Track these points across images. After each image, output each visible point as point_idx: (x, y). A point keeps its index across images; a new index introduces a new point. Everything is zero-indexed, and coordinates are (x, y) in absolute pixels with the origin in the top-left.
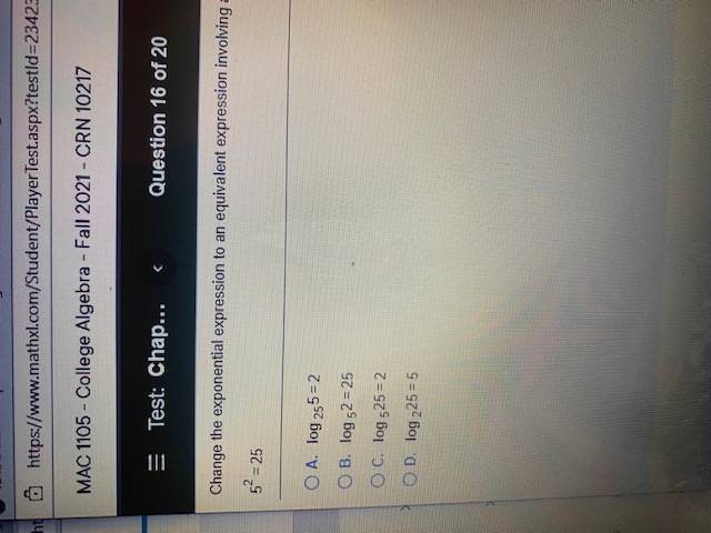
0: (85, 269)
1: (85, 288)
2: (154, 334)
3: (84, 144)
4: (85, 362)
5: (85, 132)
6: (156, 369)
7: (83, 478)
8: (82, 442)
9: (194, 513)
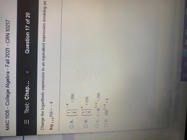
0: (8, 72)
1: (8, 77)
2: (26, 89)
3: (8, 40)
5: (8, 37)
6: (27, 98)
7: (7, 126)
8: (7, 117)
9: (36, 135)
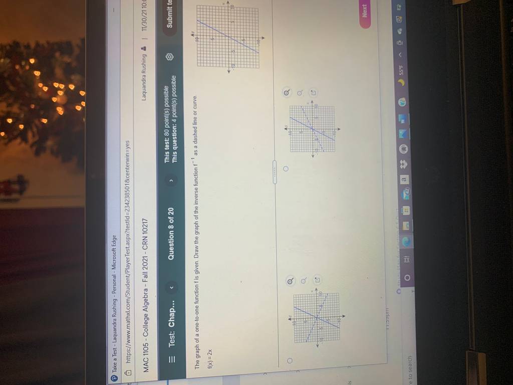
0: (146, 289)
1: (146, 296)
2: (171, 312)
3: (145, 245)
4: (146, 323)
5: (146, 241)
6: (172, 324)
7: (146, 367)
8: (145, 353)
9: (185, 378)
